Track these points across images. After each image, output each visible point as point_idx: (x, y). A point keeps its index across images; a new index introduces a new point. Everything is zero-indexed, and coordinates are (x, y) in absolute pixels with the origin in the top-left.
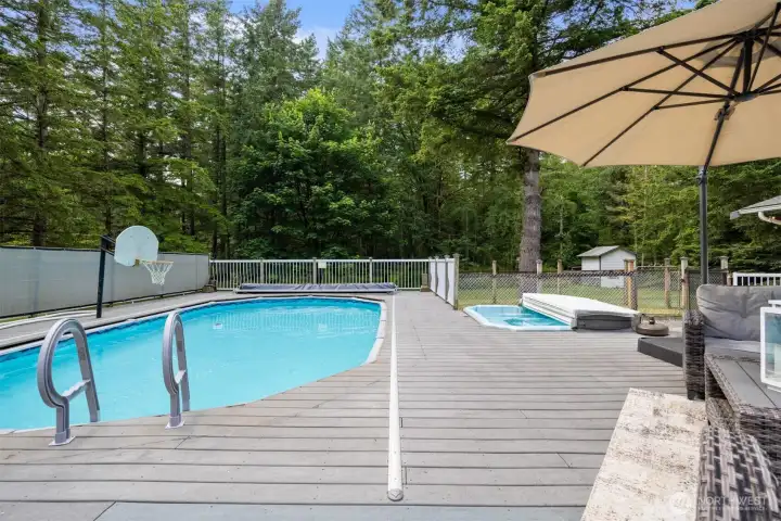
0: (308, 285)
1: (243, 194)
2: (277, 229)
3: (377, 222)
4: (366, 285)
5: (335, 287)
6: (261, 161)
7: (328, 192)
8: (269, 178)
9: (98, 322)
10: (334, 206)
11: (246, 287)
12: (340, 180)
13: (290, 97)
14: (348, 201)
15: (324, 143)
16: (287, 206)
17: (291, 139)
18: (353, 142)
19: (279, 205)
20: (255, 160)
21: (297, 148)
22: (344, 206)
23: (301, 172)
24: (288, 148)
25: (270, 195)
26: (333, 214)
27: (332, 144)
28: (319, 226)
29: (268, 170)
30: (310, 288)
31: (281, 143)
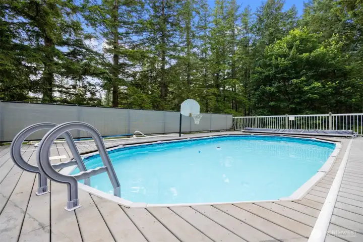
0: (282, 130)
1: (255, 90)
2: (272, 104)
3: (341, 94)
4: (326, 131)
5: (300, 132)
6: (264, 73)
7: (302, 81)
8: (268, 80)
9: (179, 138)
10: (306, 88)
11: (247, 129)
12: (310, 73)
13: (279, 39)
14: (317, 84)
15: (300, 56)
16: (278, 92)
17: (279, 58)
18: (321, 50)
19: (273, 92)
20: (261, 73)
21: (282, 62)
22: (314, 88)
23: (285, 74)
24: (278, 63)
25: (268, 88)
26: (307, 92)
27: (305, 55)
28: (297, 100)
29: (267, 76)
30: (282, 131)
31: (274, 62)
